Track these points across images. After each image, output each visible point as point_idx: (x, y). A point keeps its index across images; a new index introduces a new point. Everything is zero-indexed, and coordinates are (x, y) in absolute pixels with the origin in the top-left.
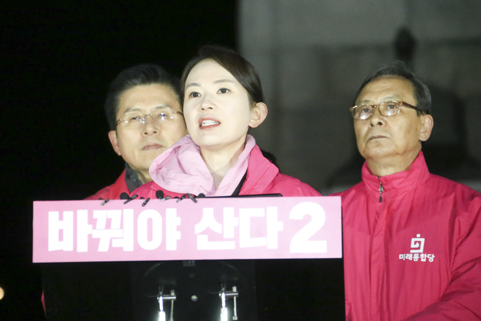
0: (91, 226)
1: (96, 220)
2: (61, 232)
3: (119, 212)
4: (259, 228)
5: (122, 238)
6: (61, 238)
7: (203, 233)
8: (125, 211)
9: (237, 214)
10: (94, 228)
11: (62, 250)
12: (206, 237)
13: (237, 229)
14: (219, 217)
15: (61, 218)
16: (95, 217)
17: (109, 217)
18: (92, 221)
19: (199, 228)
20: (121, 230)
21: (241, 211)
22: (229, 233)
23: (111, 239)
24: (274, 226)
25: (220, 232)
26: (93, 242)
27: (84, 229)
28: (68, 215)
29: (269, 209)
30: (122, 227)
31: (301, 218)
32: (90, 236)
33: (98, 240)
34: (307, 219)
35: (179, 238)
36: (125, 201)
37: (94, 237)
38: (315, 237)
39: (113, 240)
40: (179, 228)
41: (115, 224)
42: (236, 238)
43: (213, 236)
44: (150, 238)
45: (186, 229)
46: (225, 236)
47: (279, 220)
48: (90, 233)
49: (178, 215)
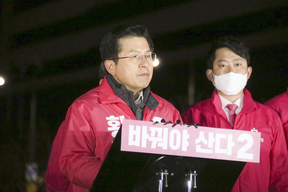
0: (148, 135)
1: (151, 131)
2: (134, 136)
3: (162, 129)
4: (224, 145)
5: (162, 142)
6: (134, 140)
7: (199, 144)
8: (165, 129)
9: (214, 136)
10: (150, 136)
11: (135, 146)
12: (200, 146)
13: (214, 144)
14: (207, 137)
15: (135, 129)
16: (150, 130)
17: (157, 131)
18: (149, 132)
19: (197, 141)
20: (162, 138)
21: (217, 135)
22: (211, 146)
23: (157, 142)
24: (231, 144)
25: (207, 144)
26: (149, 143)
27: (145, 136)
28: (138, 128)
29: (229, 135)
30: (162, 137)
31: (242, 141)
32: (148, 140)
33: (151, 142)
34: (245, 142)
35: (188, 145)
36: (164, 123)
37: (150, 140)
38: (248, 152)
39: (158, 143)
40: (188, 140)
41: (160, 135)
42: (214, 148)
43: (204, 146)
44: (175, 144)
45: (191, 141)
46: (209, 147)
47: (233, 141)
48: (148, 138)
49: (188, 133)
